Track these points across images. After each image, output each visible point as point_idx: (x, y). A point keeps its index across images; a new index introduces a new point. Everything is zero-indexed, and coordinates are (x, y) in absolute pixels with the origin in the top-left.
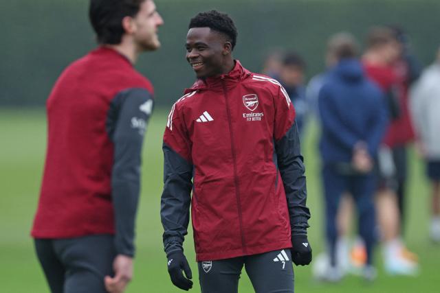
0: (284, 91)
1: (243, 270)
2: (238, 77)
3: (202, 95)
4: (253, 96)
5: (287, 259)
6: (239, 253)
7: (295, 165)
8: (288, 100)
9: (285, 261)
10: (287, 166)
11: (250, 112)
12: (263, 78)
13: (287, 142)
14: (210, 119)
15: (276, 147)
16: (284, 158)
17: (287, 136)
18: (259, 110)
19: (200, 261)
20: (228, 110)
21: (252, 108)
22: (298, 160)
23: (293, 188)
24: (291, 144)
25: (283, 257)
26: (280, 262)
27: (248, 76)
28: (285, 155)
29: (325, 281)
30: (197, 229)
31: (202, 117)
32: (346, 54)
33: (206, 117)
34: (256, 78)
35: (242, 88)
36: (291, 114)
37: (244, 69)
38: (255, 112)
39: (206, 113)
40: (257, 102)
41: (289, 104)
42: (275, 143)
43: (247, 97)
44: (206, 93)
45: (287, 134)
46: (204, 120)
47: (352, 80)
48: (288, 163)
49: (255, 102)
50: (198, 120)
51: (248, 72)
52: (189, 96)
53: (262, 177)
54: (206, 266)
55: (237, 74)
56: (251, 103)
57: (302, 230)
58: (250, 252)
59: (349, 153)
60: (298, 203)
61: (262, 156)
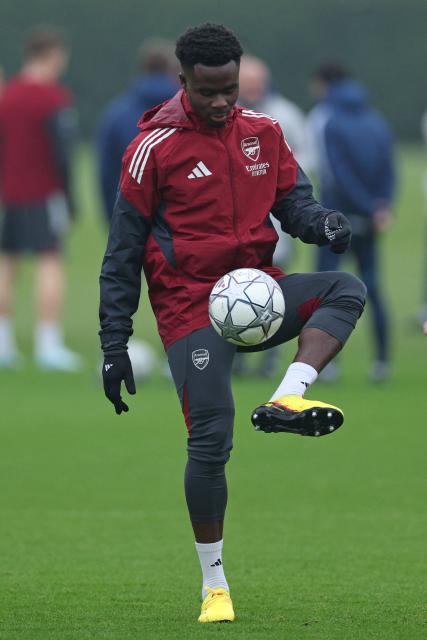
4: (253, 140)
14: (208, 173)
18: (263, 159)
20: (230, 160)
21: (254, 157)
31: (195, 170)
33: (202, 171)
34: (245, 113)
39: (201, 165)
40: (258, 147)
43: (246, 142)
46: (199, 175)
49: (255, 148)
50: (191, 176)
56: (251, 150)
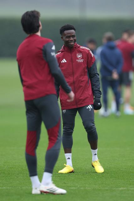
0: (91, 52)
1: (78, 112)
2: (76, 47)
3: (63, 53)
4: (80, 54)
5: (92, 108)
6: (75, 107)
7: (95, 76)
8: (93, 55)
9: (91, 108)
10: (93, 77)
11: (79, 59)
12: (84, 48)
13: (92, 69)
14: (66, 61)
15: (88, 71)
16: (92, 74)
17: (92, 67)
18: (82, 58)
19: (62, 110)
20: (72, 58)
22: (97, 75)
23: (95, 84)
24: (94, 69)
25: (90, 107)
26: (89, 108)
27: (79, 47)
28: (92, 73)
29: (103, 116)
30: (61, 99)
31: (63, 61)
32: (110, 39)
33: (64, 61)
34: (81, 47)
35: (76, 51)
36: (93, 59)
37: (78, 45)
38: (81, 59)
39: (64, 59)
40: (81, 56)
41: (93, 56)
42: (88, 69)
43: (78, 54)
44: (64, 52)
45: (91, 66)
46: (64, 62)
47: (112, 48)
48: (93, 76)
50: (62, 62)
51: (79, 46)
52: (59, 53)
53: (82, 81)
54: (64, 111)
55: (75, 46)
56: (79, 56)
57: (99, 98)
58: (79, 106)
59: (111, 73)
60: (97, 89)
61: (83, 74)
